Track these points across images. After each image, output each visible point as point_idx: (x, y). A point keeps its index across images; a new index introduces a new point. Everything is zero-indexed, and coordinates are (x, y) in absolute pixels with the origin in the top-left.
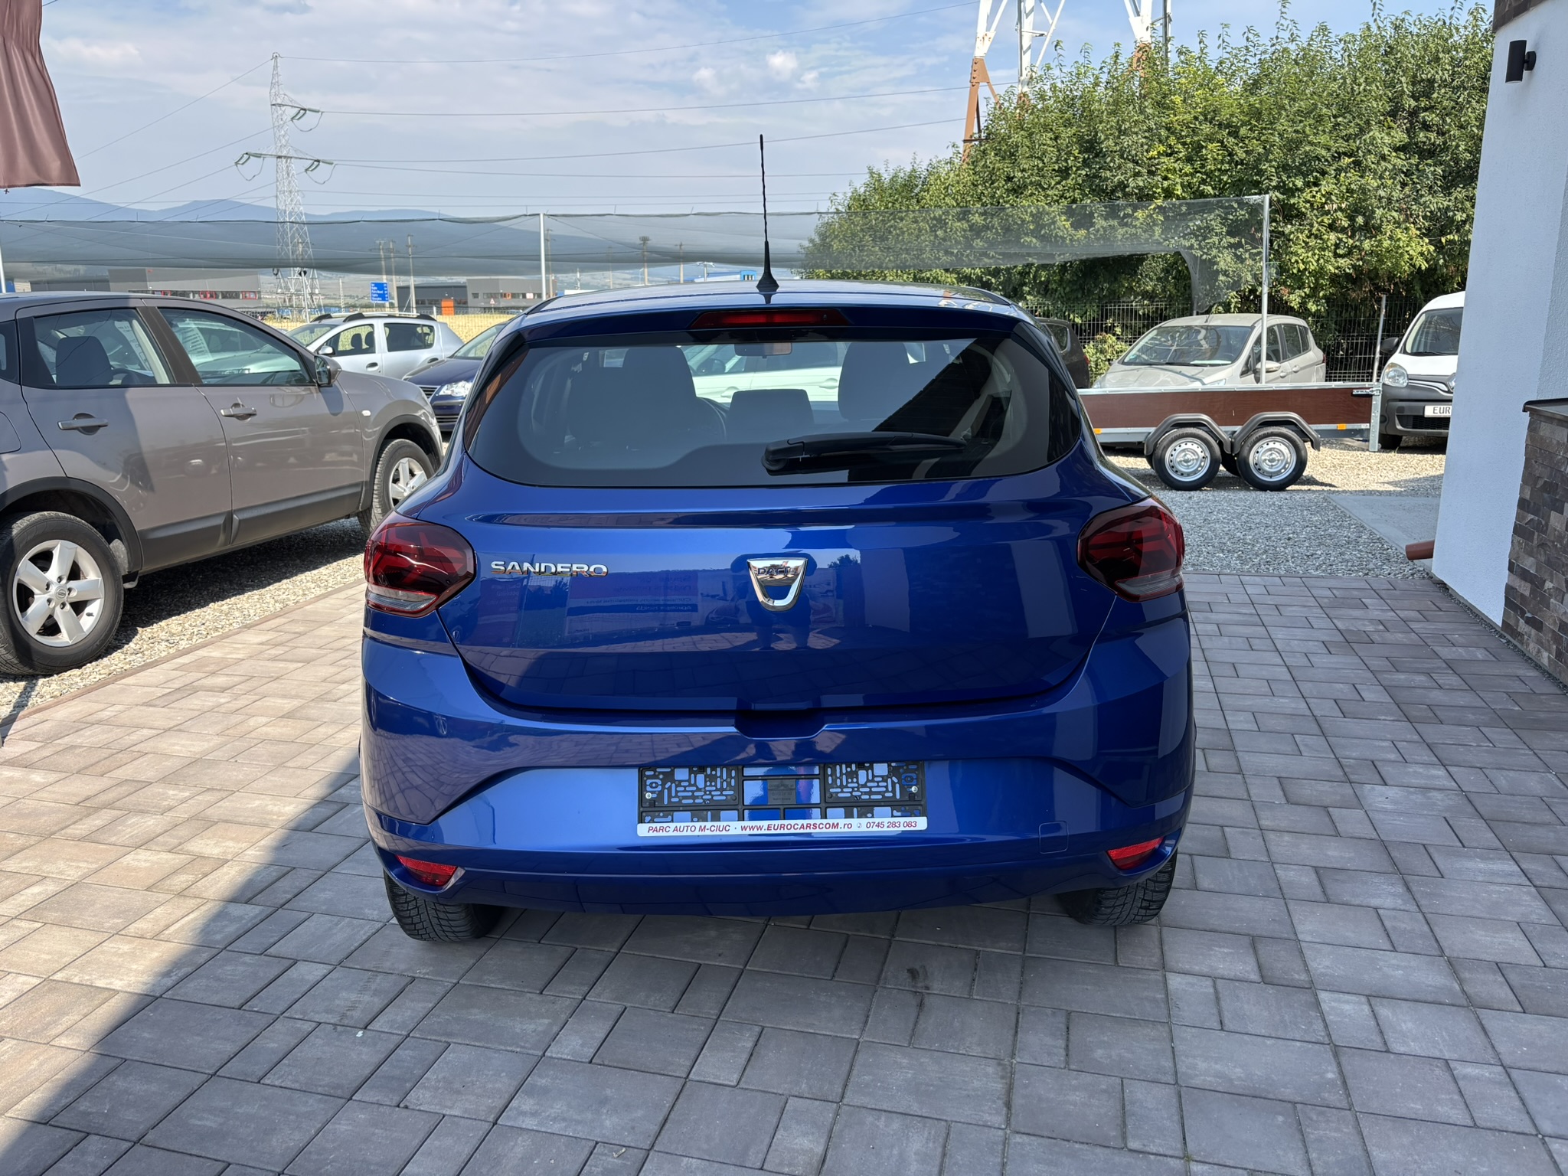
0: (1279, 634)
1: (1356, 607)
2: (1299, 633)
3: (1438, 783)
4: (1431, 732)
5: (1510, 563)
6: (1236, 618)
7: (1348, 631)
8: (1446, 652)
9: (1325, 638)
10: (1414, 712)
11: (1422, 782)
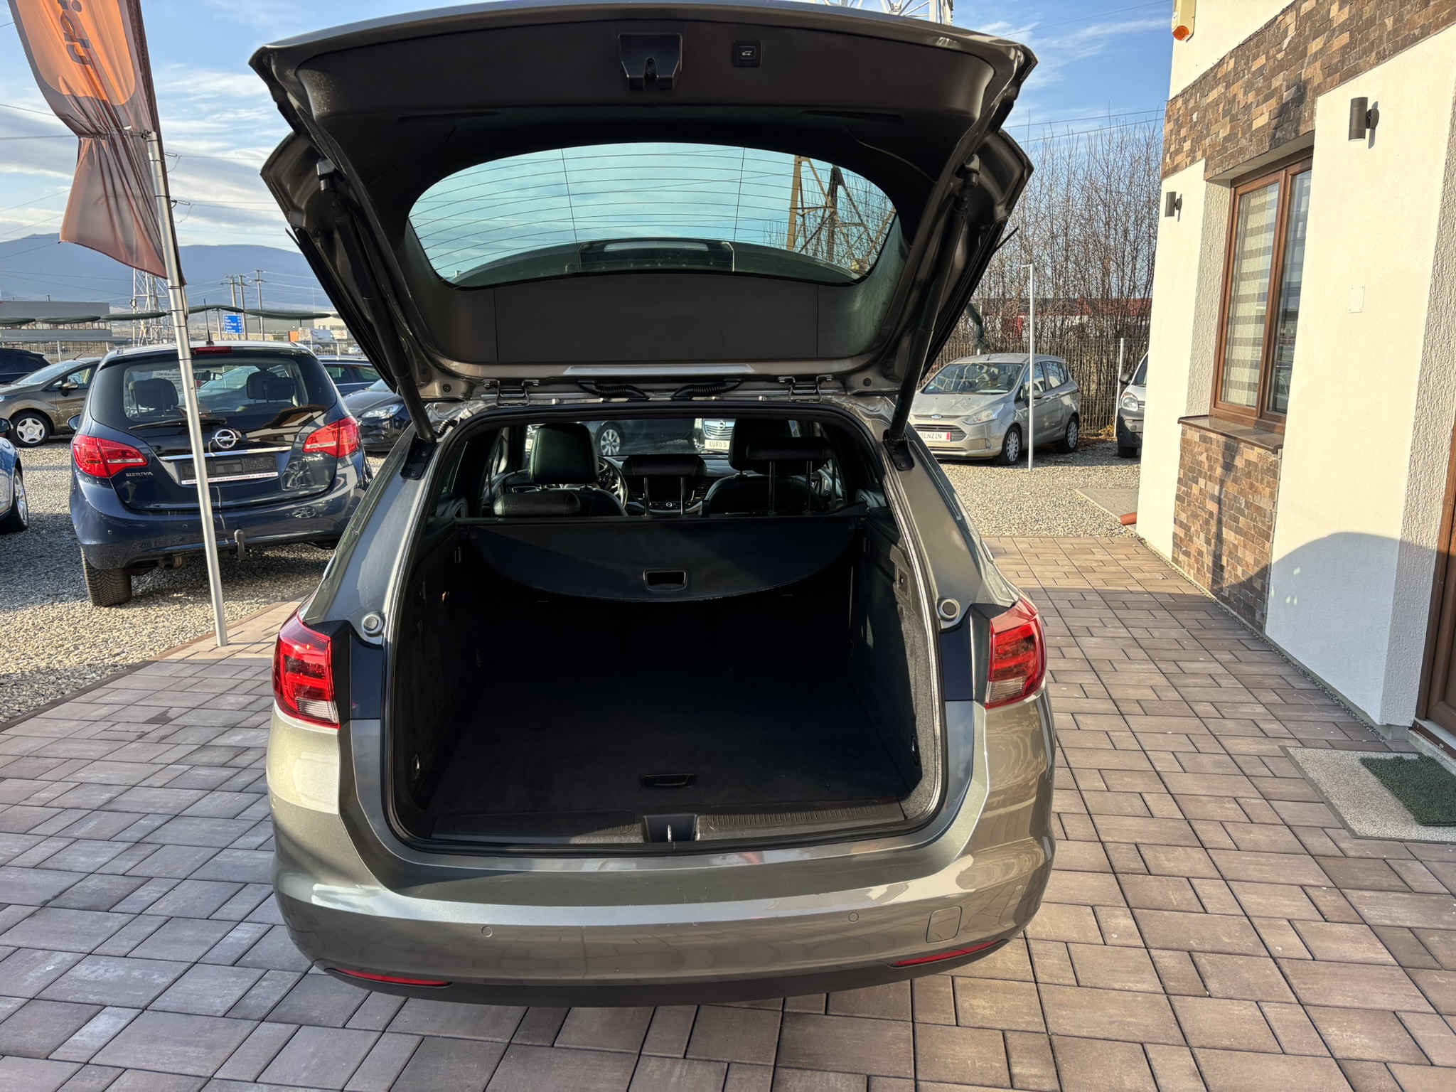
0: (1036, 569)
1: (1088, 554)
2: (1050, 568)
3: (1121, 635)
4: (1121, 614)
5: (1175, 519)
6: (1010, 561)
7: (1080, 567)
8: (1138, 576)
9: (1066, 571)
10: (1113, 604)
11: (1113, 635)
